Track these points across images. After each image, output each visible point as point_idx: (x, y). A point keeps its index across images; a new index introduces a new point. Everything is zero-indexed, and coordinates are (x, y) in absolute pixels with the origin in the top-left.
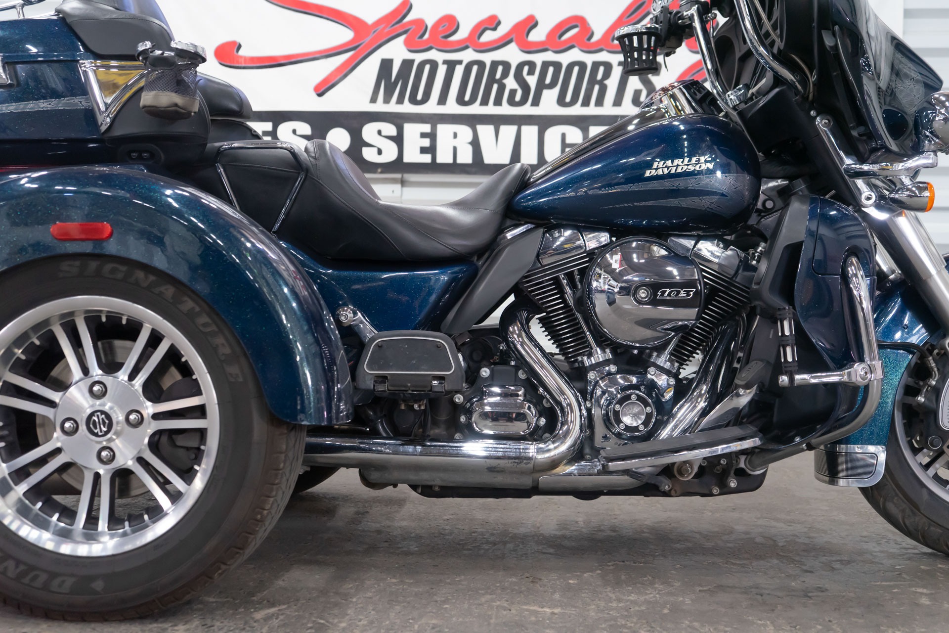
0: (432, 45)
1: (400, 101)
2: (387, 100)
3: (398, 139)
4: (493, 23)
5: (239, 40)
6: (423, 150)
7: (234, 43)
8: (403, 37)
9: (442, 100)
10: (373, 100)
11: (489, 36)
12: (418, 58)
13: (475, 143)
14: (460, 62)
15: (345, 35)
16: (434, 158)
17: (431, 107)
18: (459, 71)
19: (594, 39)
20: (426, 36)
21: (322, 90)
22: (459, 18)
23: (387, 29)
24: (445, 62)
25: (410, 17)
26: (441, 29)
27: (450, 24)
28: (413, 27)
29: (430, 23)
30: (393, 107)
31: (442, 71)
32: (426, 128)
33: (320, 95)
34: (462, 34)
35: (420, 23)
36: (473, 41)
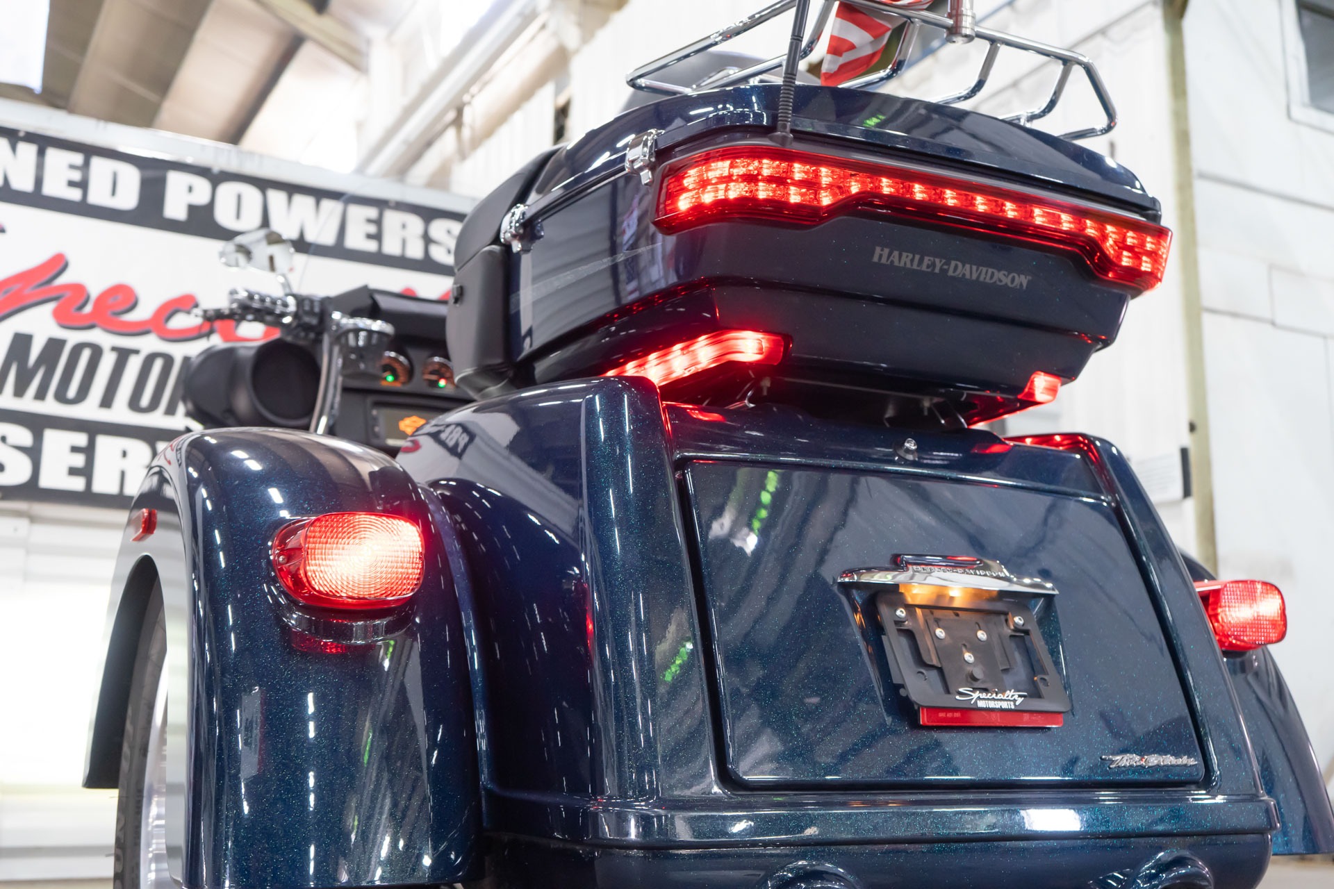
0: (95, 322)
1: (41, 395)
2: (19, 392)
3: (34, 453)
4: (185, 303)
6: (73, 471)
8: (51, 306)
9: (107, 402)
11: (180, 322)
12: (73, 338)
14: (137, 352)
16: (89, 483)
17: (89, 410)
18: (134, 365)
20: (87, 310)
22: (138, 291)
23: (26, 292)
24: (114, 349)
25: (63, 280)
26: (110, 302)
27: (122, 298)
28: (67, 294)
29: (95, 290)
30: (28, 404)
31: (108, 362)
32: (81, 439)
34: (142, 313)
35: (78, 290)
36: (158, 324)
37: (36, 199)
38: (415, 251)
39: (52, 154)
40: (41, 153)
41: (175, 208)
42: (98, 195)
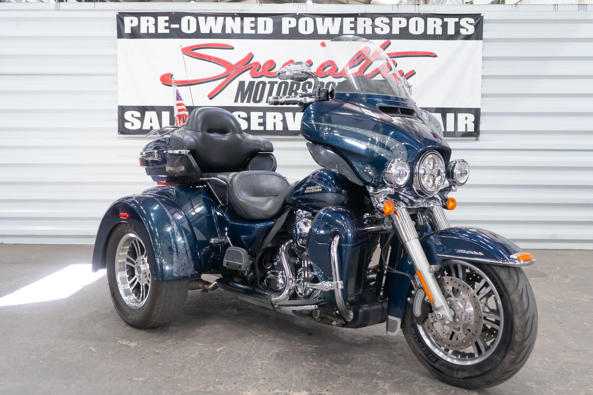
0: (263, 74)
1: (249, 101)
2: (242, 101)
3: (248, 119)
5: (172, 73)
6: (260, 124)
7: (169, 74)
8: (249, 71)
10: (236, 101)
12: (257, 80)
13: (284, 121)
14: (276, 82)
15: (222, 70)
16: (265, 128)
17: (263, 104)
18: (276, 86)
19: (338, 72)
20: (260, 70)
21: (211, 96)
22: (276, 62)
23: (242, 67)
24: (269, 82)
25: (252, 62)
26: (267, 67)
27: (271, 64)
28: (254, 66)
29: (262, 64)
30: (245, 104)
31: (268, 87)
32: (261, 114)
33: (211, 99)
35: (257, 64)
37: (242, 36)
38: (369, 31)
39: (245, 19)
40: (242, 19)
41: (285, 31)
42: (261, 31)
